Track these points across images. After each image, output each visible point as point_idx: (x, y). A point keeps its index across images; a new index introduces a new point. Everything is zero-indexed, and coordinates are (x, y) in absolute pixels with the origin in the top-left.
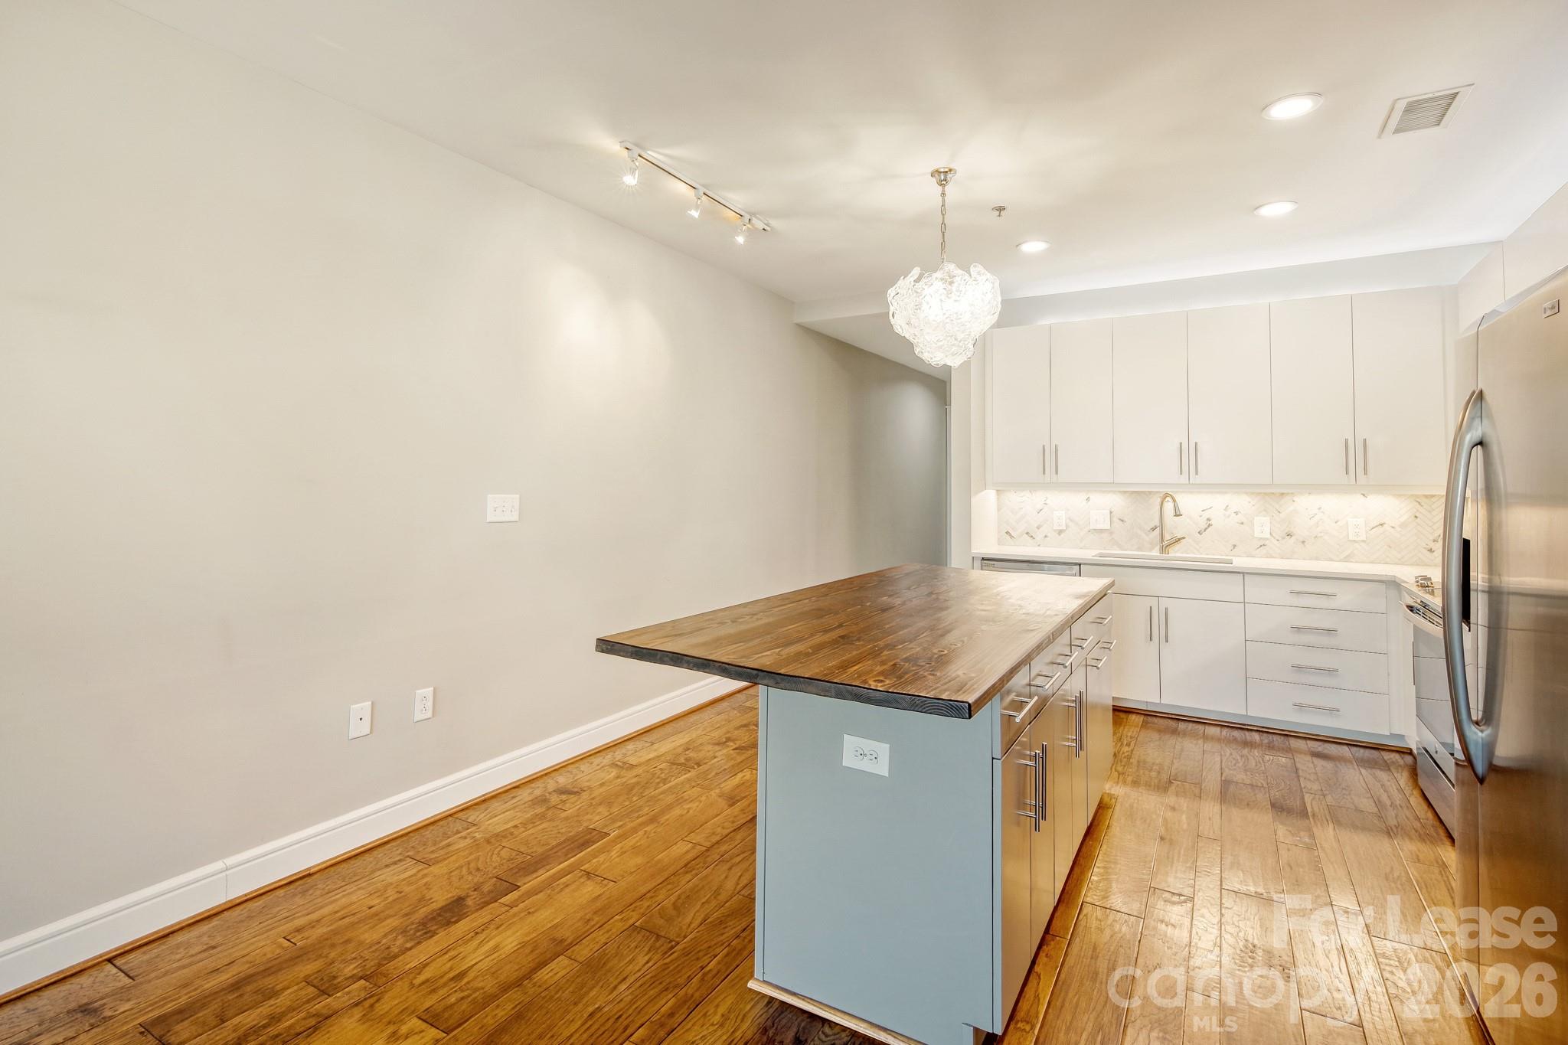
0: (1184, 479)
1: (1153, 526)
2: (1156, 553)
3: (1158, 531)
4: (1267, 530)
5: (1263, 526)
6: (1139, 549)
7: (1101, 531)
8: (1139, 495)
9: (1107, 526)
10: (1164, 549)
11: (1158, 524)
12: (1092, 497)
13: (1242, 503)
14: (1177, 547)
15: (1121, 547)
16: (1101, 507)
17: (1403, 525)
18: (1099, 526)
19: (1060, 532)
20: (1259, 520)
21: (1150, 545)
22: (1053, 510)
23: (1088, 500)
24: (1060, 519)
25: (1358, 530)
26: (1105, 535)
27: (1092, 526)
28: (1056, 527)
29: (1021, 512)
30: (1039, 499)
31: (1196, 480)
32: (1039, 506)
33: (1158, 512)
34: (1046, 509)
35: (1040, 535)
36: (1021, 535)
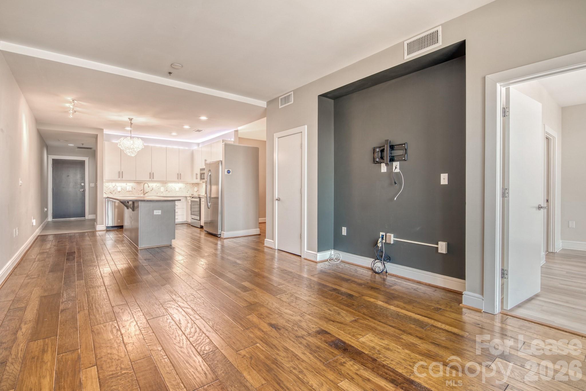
0: (150, 180)
1: (141, 190)
2: (142, 195)
3: (143, 191)
4: (163, 190)
5: (162, 189)
6: (138, 195)
7: (130, 191)
8: (139, 183)
9: (131, 190)
10: (144, 194)
11: (142, 189)
12: (127, 184)
13: (158, 185)
14: (147, 194)
15: (134, 195)
16: (129, 186)
17: (184, 188)
18: (130, 190)
19: (119, 192)
20: (161, 188)
21: (141, 194)
22: (117, 187)
23: (126, 184)
24: (119, 189)
25: (177, 189)
26: (131, 192)
27: (127, 190)
28: (118, 191)
29: (109, 187)
30: (114, 184)
31: (153, 180)
32: (114, 186)
33: (143, 187)
34: (116, 186)
35: (114, 193)
36: (109, 193)
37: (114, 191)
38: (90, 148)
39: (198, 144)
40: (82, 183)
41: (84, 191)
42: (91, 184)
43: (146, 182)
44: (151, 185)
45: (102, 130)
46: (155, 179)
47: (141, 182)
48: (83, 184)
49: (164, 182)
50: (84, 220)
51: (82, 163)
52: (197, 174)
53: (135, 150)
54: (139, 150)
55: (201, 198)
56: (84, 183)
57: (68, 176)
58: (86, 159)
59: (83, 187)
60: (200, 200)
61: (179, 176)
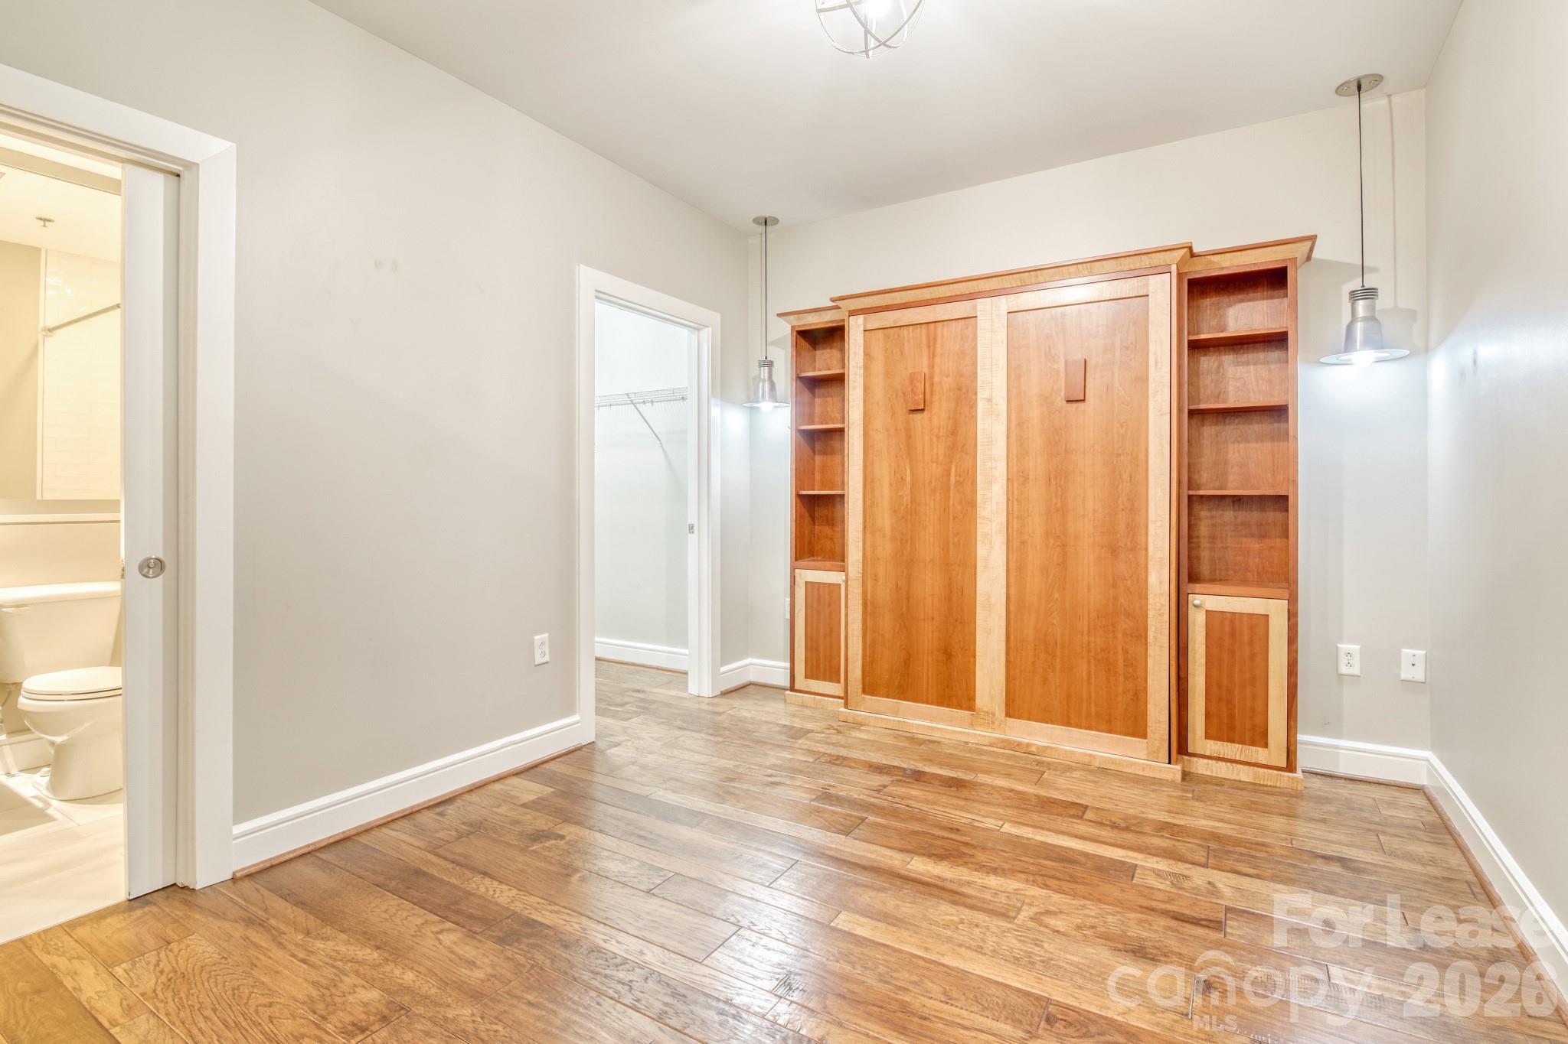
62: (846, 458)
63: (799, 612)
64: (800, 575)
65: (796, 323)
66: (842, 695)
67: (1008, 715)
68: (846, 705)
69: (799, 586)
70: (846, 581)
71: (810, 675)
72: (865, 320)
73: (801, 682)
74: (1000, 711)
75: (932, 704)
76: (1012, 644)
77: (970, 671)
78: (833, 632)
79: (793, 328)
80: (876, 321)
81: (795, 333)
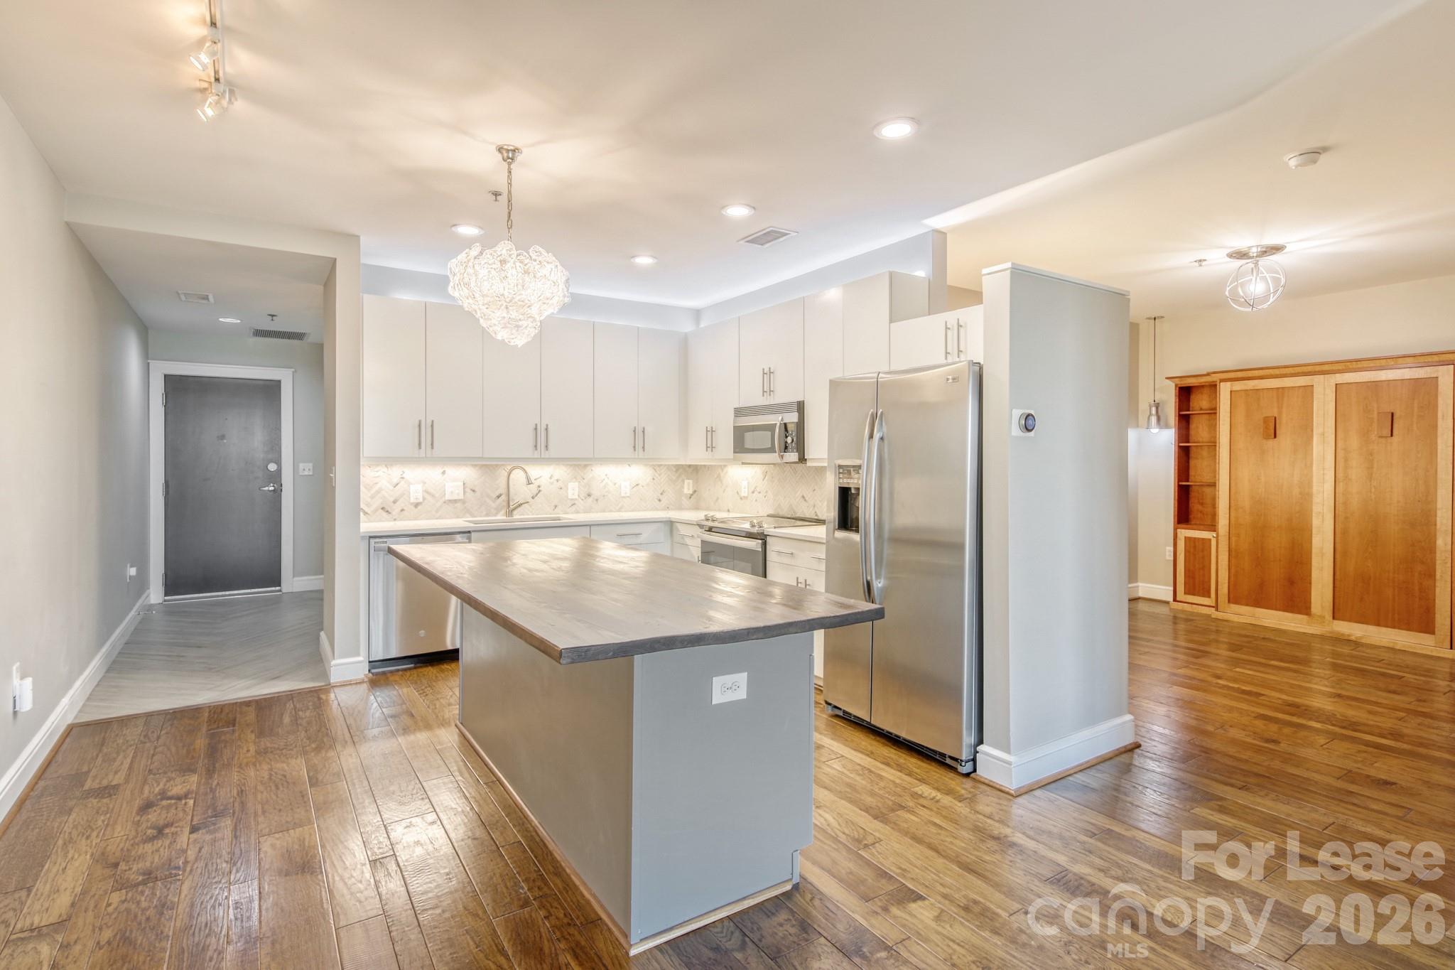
0: (536, 455)
1: (500, 493)
2: (500, 517)
3: (503, 497)
4: (576, 492)
5: (573, 490)
6: (487, 515)
7: (455, 501)
8: (489, 465)
9: (461, 497)
10: (510, 513)
11: (502, 490)
12: (449, 470)
13: (559, 472)
14: (519, 510)
16: (454, 480)
18: (454, 497)
19: (417, 505)
20: (571, 485)
21: (498, 510)
22: (409, 484)
23: (444, 473)
24: (416, 493)
25: (626, 489)
26: (458, 505)
27: (447, 497)
28: (412, 500)
29: (377, 487)
30: (395, 472)
31: (546, 455)
32: (395, 481)
33: (506, 479)
34: (402, 483)
35: (396, 510)
36: (376, 510)
37: (395, 502)
38: (299, 336)
39: (697, 314)
40: (271, 461)
41: (278, 492)
42: (301, 466)
43: (515, 464)
44: (535, 471)
45: (353, 240)
46: (553, 452)
47: (497, 465)
48: (272, 467)
49: (579, 463)
50: (277, 601)
51: (271, 390)
52: (711, 432)
53: (534, 311)
54: (550, 311)
55: (769, 539)
56: (278, 462)
57: (223, 437)
58: (284, 376)
59: (276, 477)
60: (765, 544)
61: (639, 442)
62: (1217, 465)
63: (1180, 554)
64: (1181, 533)
65: (1178, 383)
66: (1214, 605)
67: (1334, 618)
68: (1217, 610)
69: (1180, 539)
70: (1217, 537)
71: (1189, 591)
72: (1232, 385)
73: (1180, 596)
74: (1329, 616)
75: (1280, 610)
76: (1338, 577)
77: (1307, 592)
78: (1205, 568)
79: (1176, 385)
80: (1238, 386)
81: (1178, 389)
